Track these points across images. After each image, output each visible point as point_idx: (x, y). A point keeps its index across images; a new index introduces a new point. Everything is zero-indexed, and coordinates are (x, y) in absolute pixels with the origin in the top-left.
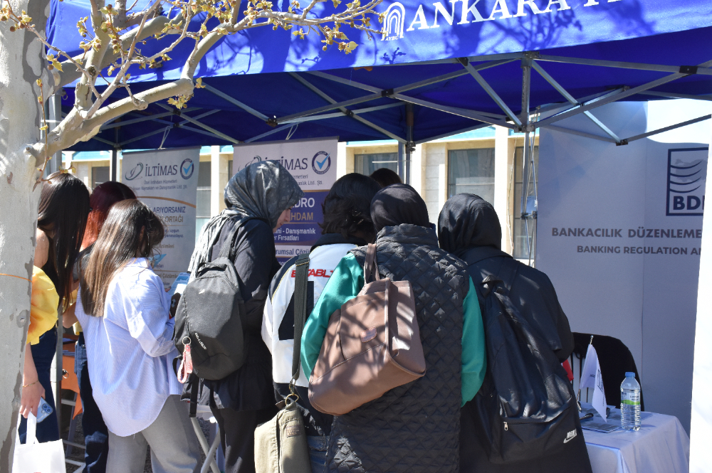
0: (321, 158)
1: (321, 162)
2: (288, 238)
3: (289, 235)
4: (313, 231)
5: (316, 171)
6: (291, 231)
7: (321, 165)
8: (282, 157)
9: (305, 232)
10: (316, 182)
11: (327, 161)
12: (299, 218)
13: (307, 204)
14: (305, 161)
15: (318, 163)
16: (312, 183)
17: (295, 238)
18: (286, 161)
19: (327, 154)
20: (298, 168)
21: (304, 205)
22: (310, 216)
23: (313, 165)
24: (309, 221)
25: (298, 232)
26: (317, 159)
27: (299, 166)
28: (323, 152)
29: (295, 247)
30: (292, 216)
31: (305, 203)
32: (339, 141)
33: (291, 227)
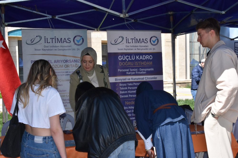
0: (154, 39)
1: (154, 40)
2: (141, 73)
3: (141, 71)
4: (153, 69)
5: (152, 44)
6: (142, 70)
7: (154, 42)
8: (135, 38)
9: (149, 70)
10: (152, 49)
11: (157, 40)
12: (145, 64)
13: (149, 58)
14: (146, 40)
15: (153, 41)
16: (151, 49)
17: (144, 73)
18: (137, 39)
19: (156, 37)
20: (143, 43)
21: (147, 58)
22: (151, 63)
23: (150, 41)
24: (150, 65)
25: (146, 70)
26: (152, 39)
27: (144, 42)
28: (154, 37)
29: (145, 77)
30: (142, 63)
31: (148, 58)
32: (162, 33)
33: (142, 68)
